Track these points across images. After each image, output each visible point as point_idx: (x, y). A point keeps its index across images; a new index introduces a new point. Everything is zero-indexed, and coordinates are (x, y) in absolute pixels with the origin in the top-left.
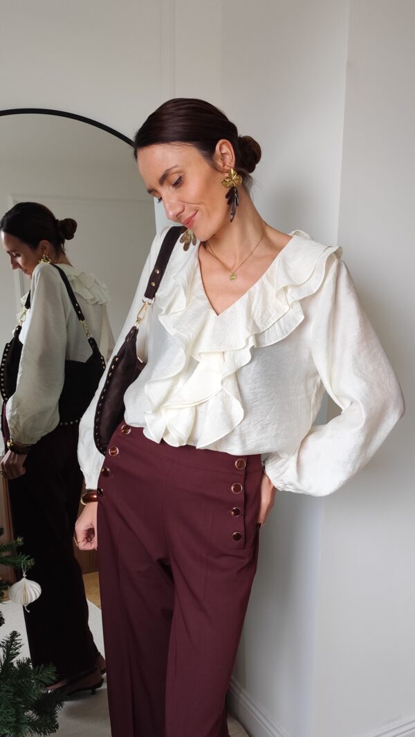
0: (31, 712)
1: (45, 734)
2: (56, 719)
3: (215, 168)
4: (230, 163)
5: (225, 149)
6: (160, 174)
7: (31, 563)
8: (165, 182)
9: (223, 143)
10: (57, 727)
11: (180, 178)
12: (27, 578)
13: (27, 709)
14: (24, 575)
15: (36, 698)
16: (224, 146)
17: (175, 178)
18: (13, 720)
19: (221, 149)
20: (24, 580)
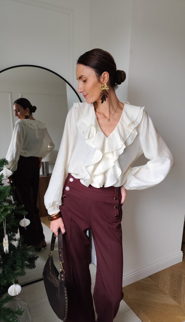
0: (27, 262)
1: (31, 269)
2: (35, 264)
3: (99, 81)
4: (106, 81)
5: (106, 76)
6: (80, 76)
7: (27, 213)
8: (81, 79)
9: (106, 73)
10: (35, 266)
11: (86, 80)
12: (25, 218)
13: (25, 261)
14: (25, 217)
15: (28, 257)
16: (106, 74)
17: (84, 79)
18: (21, 264)
19: (104, 75)
20: (25, 219)
